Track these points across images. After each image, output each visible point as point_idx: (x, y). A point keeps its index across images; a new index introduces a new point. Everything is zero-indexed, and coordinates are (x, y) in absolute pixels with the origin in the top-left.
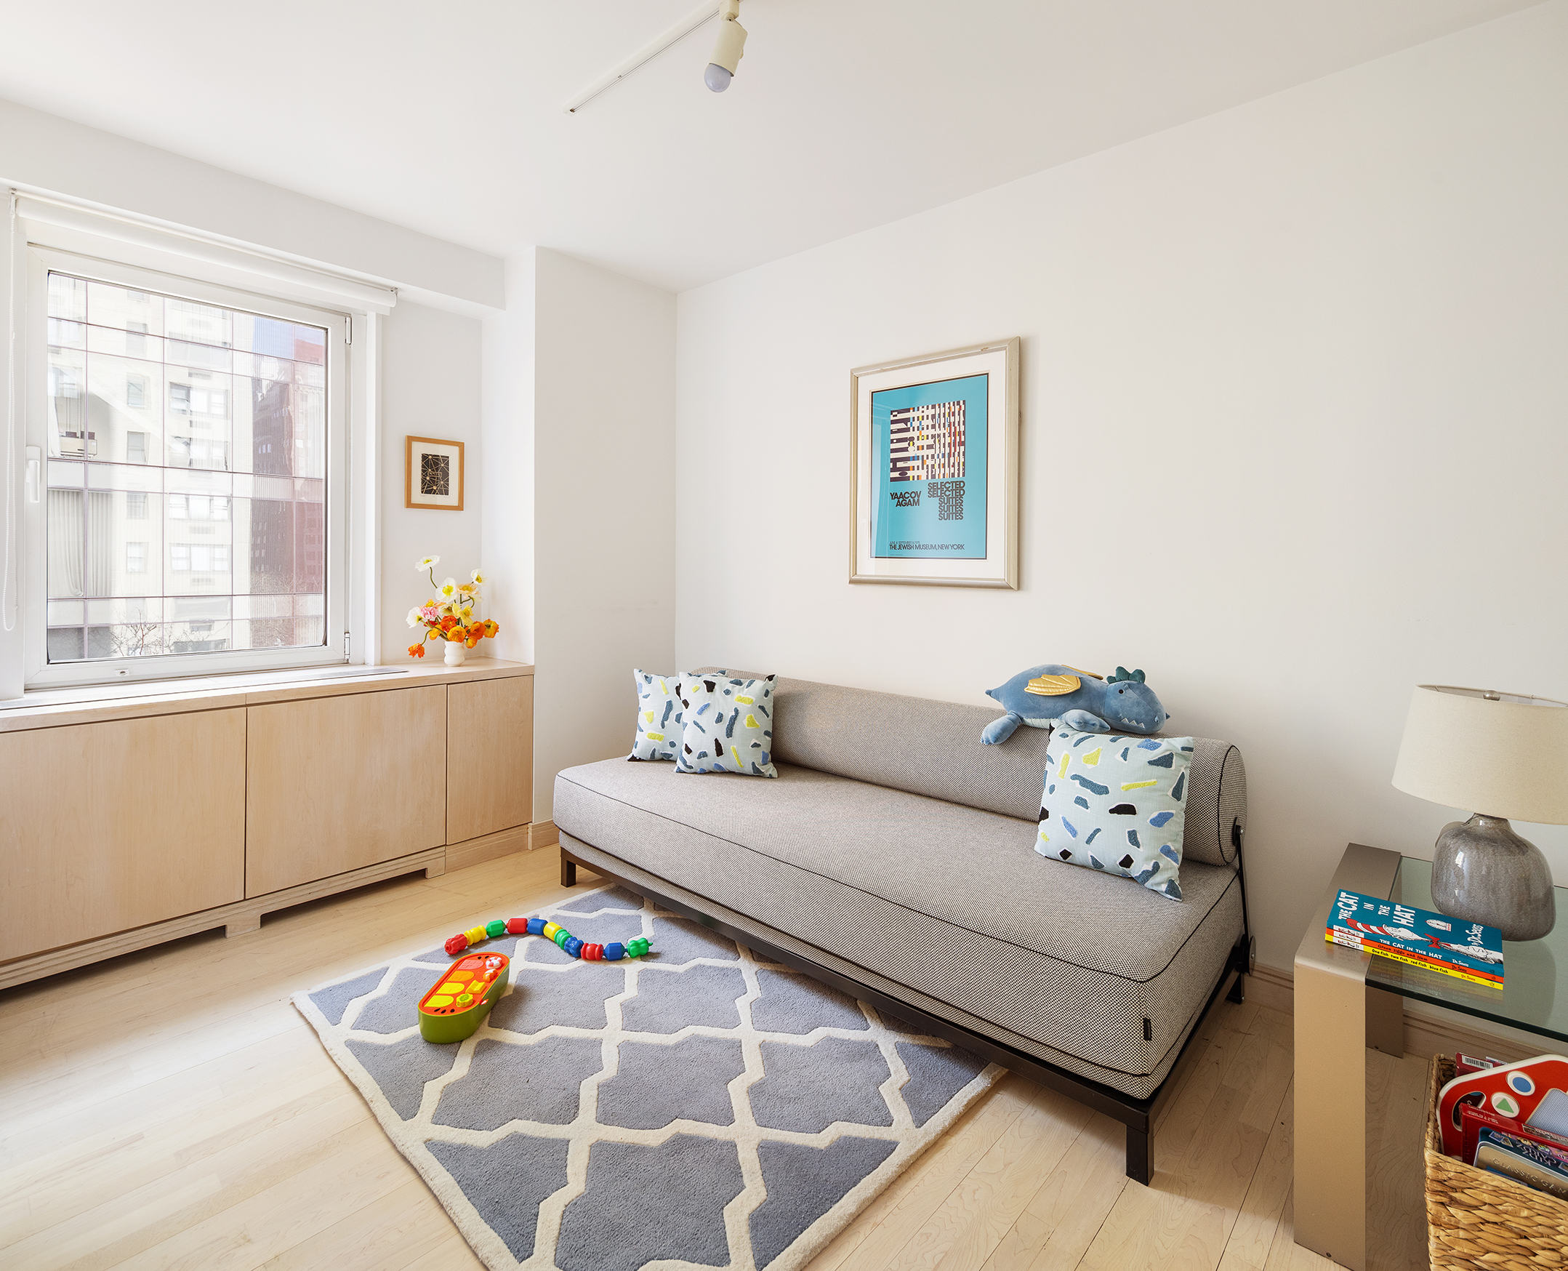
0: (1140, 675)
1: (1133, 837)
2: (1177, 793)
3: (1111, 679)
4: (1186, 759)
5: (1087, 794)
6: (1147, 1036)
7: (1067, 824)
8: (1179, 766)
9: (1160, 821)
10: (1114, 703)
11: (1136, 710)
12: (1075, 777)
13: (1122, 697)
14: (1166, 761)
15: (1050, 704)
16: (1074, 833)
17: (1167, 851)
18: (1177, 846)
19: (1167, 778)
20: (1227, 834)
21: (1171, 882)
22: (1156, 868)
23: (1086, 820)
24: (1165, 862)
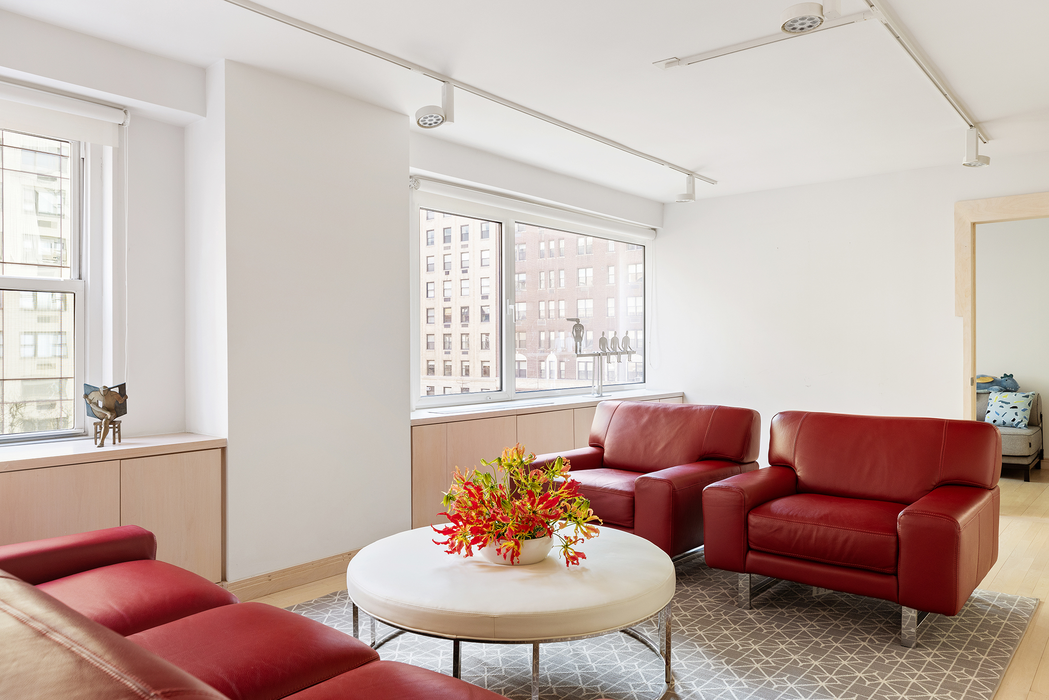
0: (1011, 376)
1: (1016, 414)
2: (1029, 404)
3: (1002, 378)
4: (1032, 396)
5: (1003, 405)
6: (1030, 447)
7: (996, 413)
8: (1030, 398)
9: (1024, 410)
10: (1005, 384)
11: (1011, 385)
12: (999, 401)
13: (1007, 382)
14: (1027, 396)
15: (984, 385)
16: (998, 415)
17: (1025, 418)
18: (1028, 417)
19: (1028, 400)
20: (1039, 415)
21: (1025, 425)
22: (1022, 421)
23: (1001, 411)
24: (1024, 420)
